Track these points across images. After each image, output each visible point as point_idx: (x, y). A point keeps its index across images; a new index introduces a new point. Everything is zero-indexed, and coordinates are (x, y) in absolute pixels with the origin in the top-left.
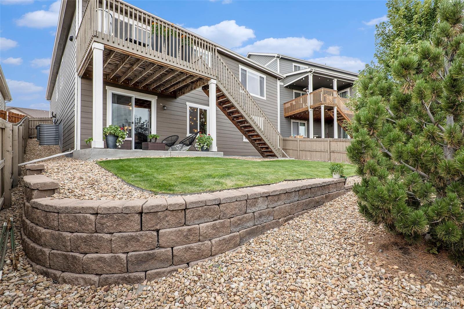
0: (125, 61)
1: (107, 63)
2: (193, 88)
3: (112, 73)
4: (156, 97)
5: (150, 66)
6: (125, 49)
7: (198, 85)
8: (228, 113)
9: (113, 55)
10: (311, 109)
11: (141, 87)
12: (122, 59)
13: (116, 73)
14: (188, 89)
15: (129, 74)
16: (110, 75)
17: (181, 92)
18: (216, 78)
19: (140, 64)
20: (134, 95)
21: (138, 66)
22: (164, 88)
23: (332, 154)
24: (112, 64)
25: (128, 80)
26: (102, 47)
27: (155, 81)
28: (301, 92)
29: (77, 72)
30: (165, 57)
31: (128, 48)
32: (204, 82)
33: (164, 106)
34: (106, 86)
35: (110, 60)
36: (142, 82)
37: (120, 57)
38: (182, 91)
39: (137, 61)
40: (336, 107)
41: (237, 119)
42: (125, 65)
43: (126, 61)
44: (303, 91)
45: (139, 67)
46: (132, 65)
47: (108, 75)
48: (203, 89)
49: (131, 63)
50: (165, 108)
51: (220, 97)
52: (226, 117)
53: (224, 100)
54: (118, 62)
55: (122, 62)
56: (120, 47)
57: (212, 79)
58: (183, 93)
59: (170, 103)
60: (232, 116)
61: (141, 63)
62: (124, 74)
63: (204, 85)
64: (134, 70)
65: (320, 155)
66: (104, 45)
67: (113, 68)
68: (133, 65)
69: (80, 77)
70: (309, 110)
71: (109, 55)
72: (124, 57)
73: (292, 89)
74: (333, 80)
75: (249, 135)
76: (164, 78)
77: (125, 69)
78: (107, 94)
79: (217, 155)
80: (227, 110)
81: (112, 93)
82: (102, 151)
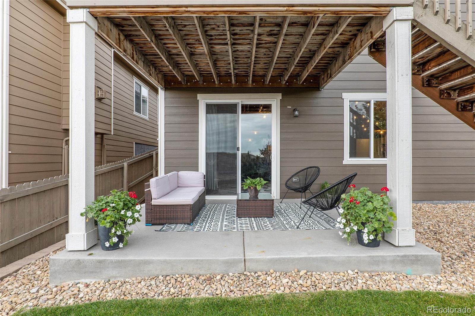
2: (347, 58)
4: (279, 96)
7: (359, 44)
8: (458, 103)
14: (337, 65)
17: (326, 75)
20: (241, 100)
26: (82, 15)
32: (371, 33)
33: (294, 110)
34: (198, 94)
38: (328, 73)
48: (371, 53)
50: (296, 113)
51: (429, 61)
52: (453, 118)
53: (445, 69)
57: (394, 9)
59: (316, 101)
63: (371, 41)
66: (86, 10)
69: (161, 89)
78: (199, 107)
79: (413, 264)
80: (458, 96)
81: (206, 103)
82: (71, 262)
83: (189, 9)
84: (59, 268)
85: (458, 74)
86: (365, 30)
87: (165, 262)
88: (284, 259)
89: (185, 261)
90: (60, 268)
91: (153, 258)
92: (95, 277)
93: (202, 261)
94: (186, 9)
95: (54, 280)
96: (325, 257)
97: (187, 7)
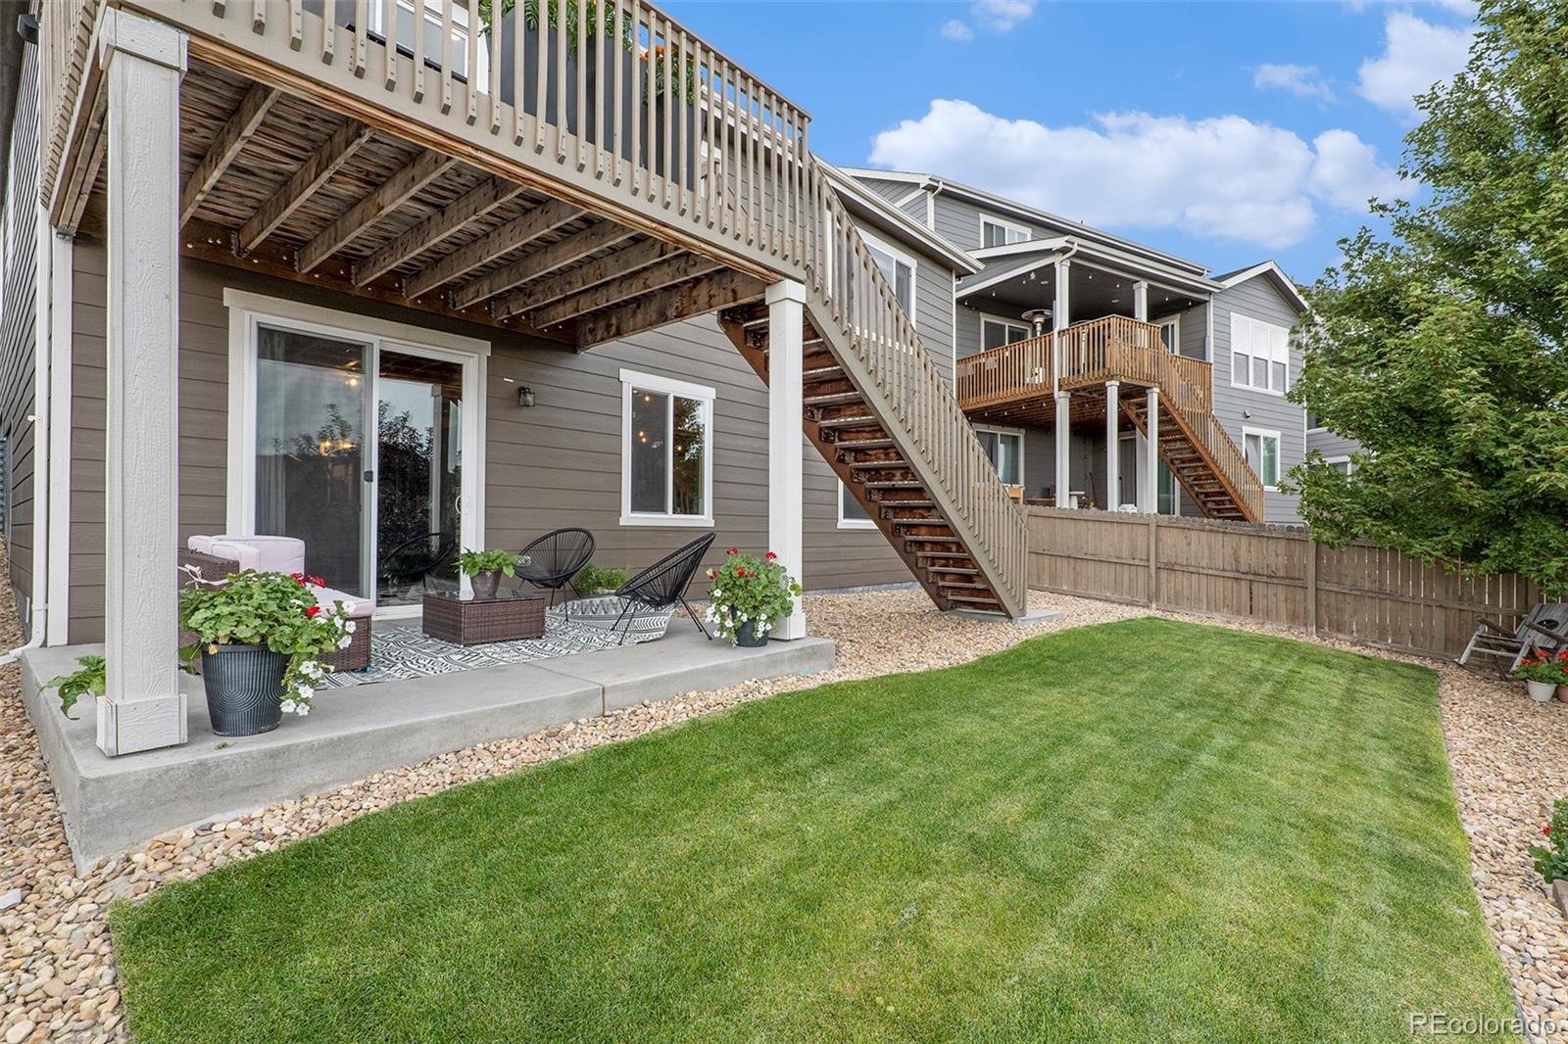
0: (331, 158)
1: (224, 164)
2: (671, 312)
3: (255, 223)
4: (486, 347)
5: (477, 196)
6: (338, 77)
7: (703, 299)
8: (821, 429)
9: (259, 116)
10: (1062, 393)
11: (412, 295)
12: (317, 149)
13: (277, 222)
15: (355, 234)
16: (246, 231)
17: (603, 326)
18: (802, 275)
19: (426, 181)
20: (377, 336)
21: (413, 191)
22: (525, 304)
23: (1164, 574)
24: (253, 174)
25: (349, 260)
26: (173, 47)
27: (490, 271)
28: (1007, 324)
29: (46, 206)
30: (572, 149)
31: (359, 73)
32: (734, 292)
33: (522, 391)
34: (225, 289)
35: (238, 146)
36: (418, 275)
37: (302, 131)
38: (609, 322)
39: (404, 166)
40: (1158, 390)
41: (861, 457)
42: (331, 180)
43: (340, 162)
44: (1023, 320)
45: (413, 198)
46: (374, 183)
47: (238, 229)
48: (722, 320)
49: (368, 174)
50: (530, 398)
54: (293, 167)
55: (313, 164)
56: (307, 63)
57: (788, 282)
58: (613, 330)
59: (551, 372)
60: (838, 443)
61: (433, 176)
62: (324, 229)
63: (733, 304)
64: (383, 212)
65: (1112, 577)
66: (185, 37)
67: (264, 194)
68: (376, 186)
69: (63, 234)
70: (1056, 395)
71: (235, 119)
72: (331, 137)
73: (977, 309)
74: (1135, 286)
75: (897, 524)
76: (537, 258)
77: (335, 204)
78: (227, 328)
79: (810, 659)
80: (823, 419)
81: (258, 323)
82: (171, 773)
83: (479, 154)
84: (123, 801)
85: (827, 387)
86: (721, 280)
87: (451, 721)
88: (663, 677)
89: (492, 713)
90: (129, 801)
91: (422, 719)
92: (256, 801)
93: (527, 705)
94: (474, 153)
95: (101, 844)
96: (718, 665)
97: (477, 149)
